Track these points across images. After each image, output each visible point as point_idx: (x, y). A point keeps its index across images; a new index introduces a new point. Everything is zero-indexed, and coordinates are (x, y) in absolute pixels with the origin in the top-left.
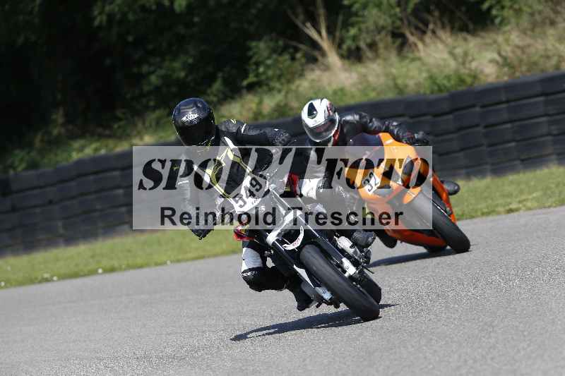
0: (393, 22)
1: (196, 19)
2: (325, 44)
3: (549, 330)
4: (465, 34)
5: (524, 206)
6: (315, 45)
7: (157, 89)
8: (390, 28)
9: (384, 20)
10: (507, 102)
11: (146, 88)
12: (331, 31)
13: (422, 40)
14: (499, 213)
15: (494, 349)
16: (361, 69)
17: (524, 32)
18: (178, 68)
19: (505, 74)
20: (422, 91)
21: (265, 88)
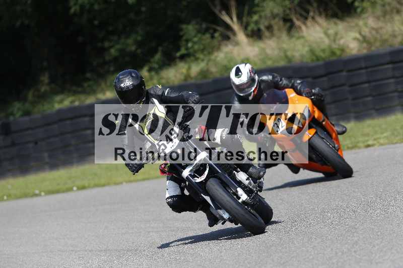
0: (284, 11)
1: (143, 9)
2: (236, 26)
3: (396, 231)
4: (335, 20)
5: (378, 142)
6: (228, 27)
7: (116, 59)
8: (282, 15)
9: (278, 10)
10: (366, 68)
11: (107, 58)
12: (240, 18)
13: (305, 24)
14: (359, 148)
15: (356, 245)
16: (261, 44)
17: (378, 18)
18: (130, 44)
19: (364, 48)
20: (305, 60)
21: (192, 58)
